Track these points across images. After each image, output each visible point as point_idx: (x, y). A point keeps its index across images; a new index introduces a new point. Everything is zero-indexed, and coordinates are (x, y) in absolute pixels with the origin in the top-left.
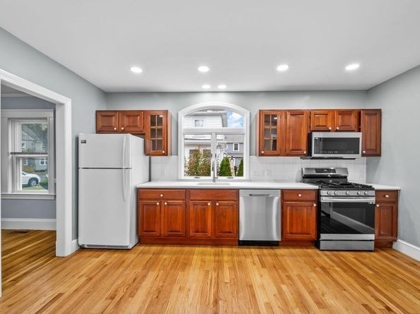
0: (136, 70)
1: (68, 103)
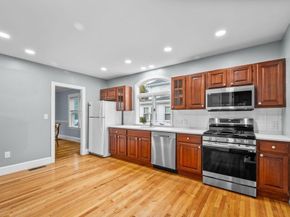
0: (104, 69)
1: (84, 90)
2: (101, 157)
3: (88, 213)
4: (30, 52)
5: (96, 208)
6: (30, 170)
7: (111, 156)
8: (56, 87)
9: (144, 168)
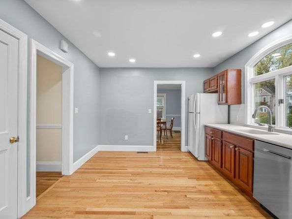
1: (183, 84)
2: (196, 159)
3: (123, 213)
4: (132, 61)
5: (133, 213)
6: (138, 152)
7: (208, 162)
8: (158, 85)
9: (240, 197)
